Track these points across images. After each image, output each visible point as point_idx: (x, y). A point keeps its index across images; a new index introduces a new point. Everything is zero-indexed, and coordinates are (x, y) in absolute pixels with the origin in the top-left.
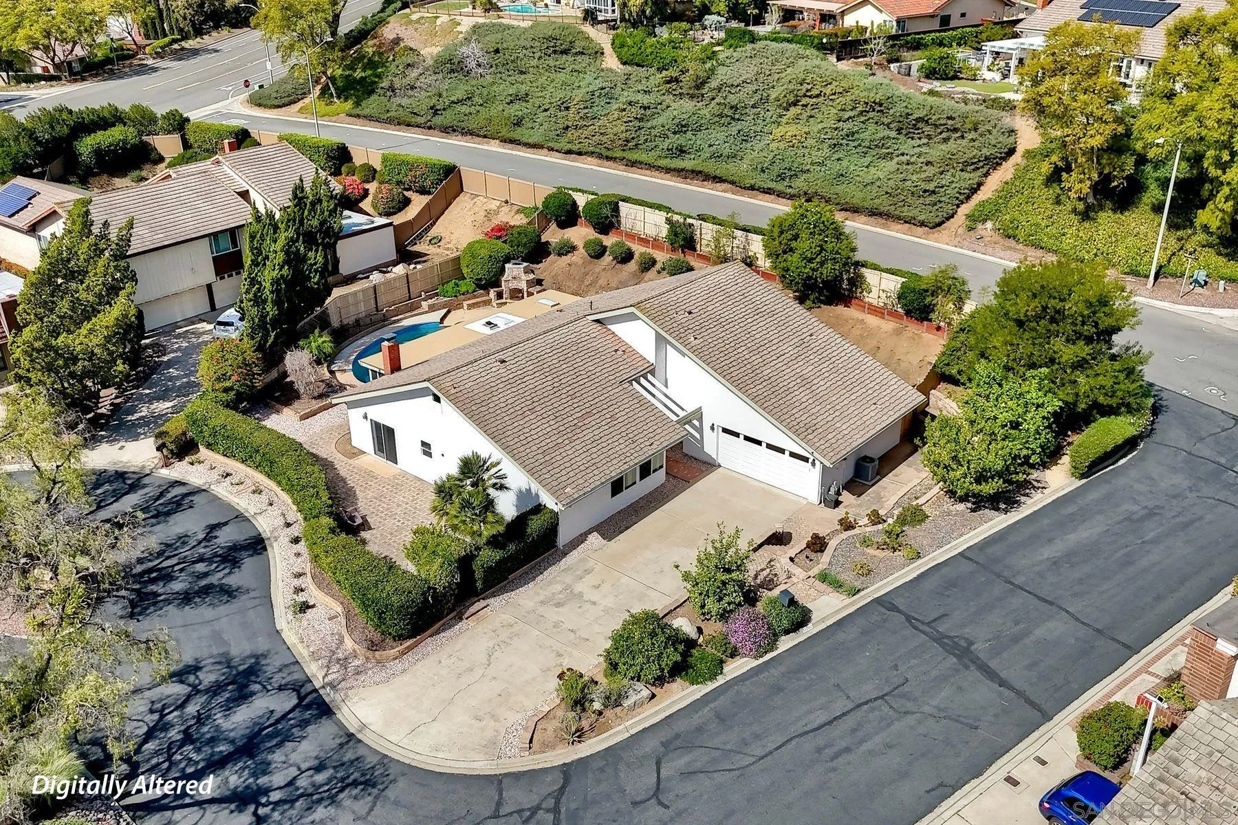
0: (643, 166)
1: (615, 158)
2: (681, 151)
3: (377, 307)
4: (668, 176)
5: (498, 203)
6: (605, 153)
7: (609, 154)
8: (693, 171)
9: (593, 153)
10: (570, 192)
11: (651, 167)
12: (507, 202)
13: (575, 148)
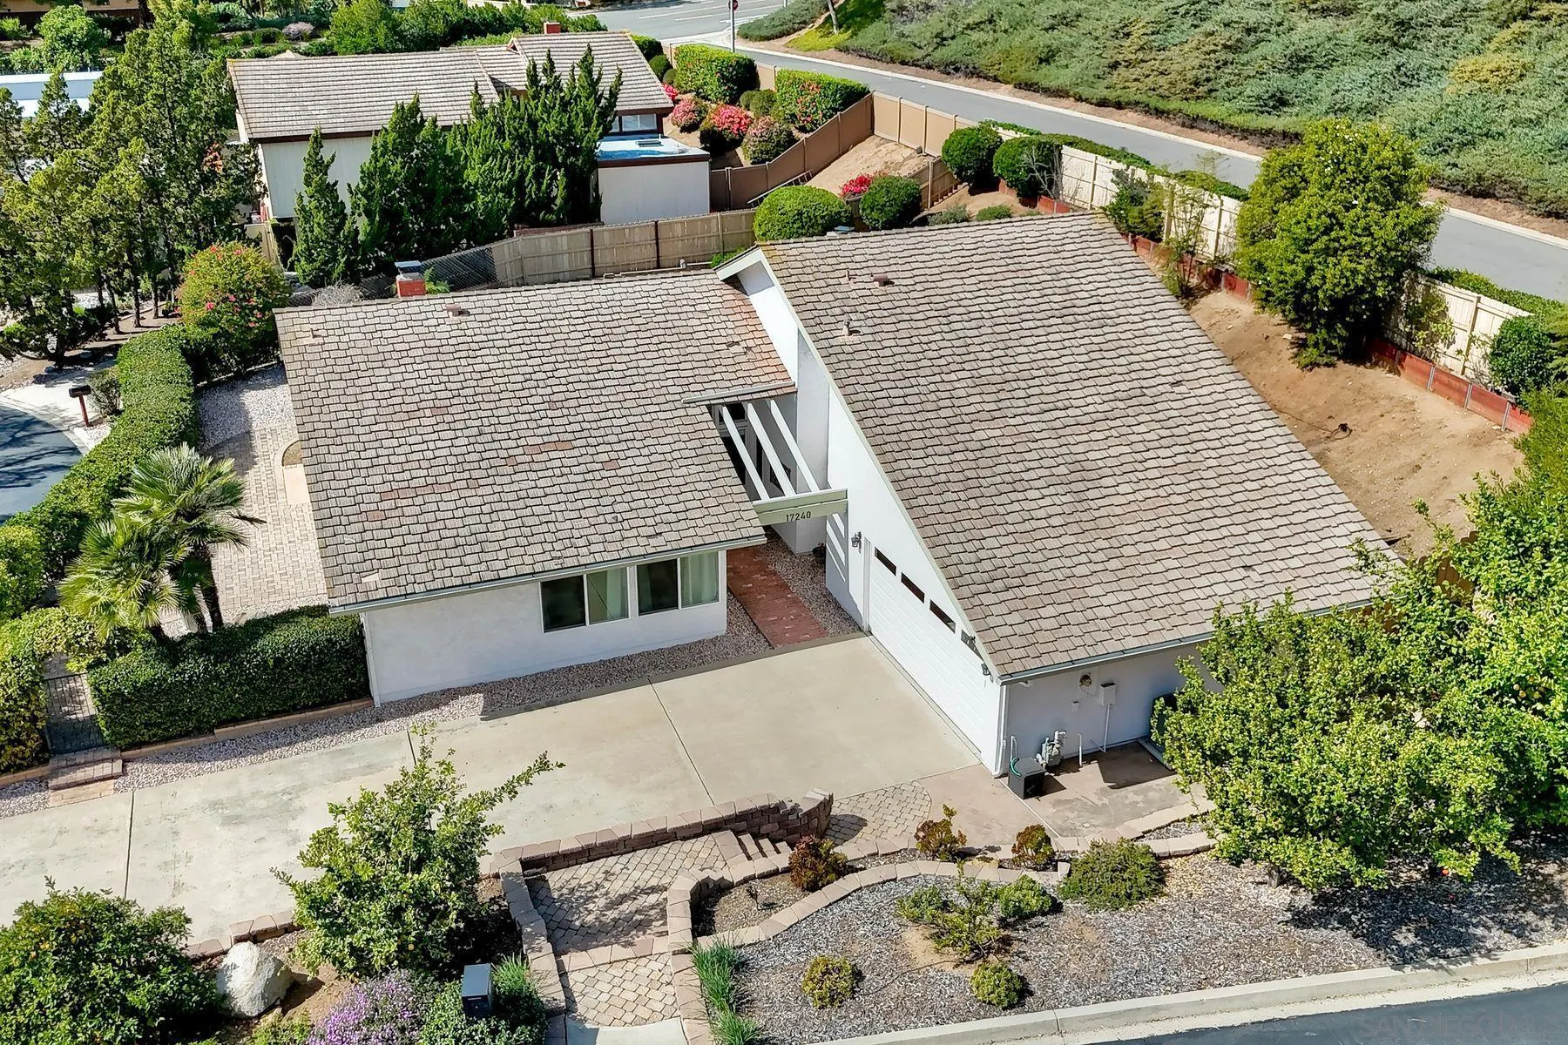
0: (1207, 125)
1: (1168, 113)
2: (1280, 102)
3: (593, 268)
4: (1244, 143)
5: (907, 152)
6: (1154, 102)
7: (1162, 105)
8: (1285, 134)
9: (1137, 103)
10: (1000, 130)
11: (1221, 127)
12: (920, 151)
13: (1112, 95)
